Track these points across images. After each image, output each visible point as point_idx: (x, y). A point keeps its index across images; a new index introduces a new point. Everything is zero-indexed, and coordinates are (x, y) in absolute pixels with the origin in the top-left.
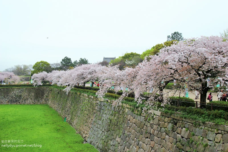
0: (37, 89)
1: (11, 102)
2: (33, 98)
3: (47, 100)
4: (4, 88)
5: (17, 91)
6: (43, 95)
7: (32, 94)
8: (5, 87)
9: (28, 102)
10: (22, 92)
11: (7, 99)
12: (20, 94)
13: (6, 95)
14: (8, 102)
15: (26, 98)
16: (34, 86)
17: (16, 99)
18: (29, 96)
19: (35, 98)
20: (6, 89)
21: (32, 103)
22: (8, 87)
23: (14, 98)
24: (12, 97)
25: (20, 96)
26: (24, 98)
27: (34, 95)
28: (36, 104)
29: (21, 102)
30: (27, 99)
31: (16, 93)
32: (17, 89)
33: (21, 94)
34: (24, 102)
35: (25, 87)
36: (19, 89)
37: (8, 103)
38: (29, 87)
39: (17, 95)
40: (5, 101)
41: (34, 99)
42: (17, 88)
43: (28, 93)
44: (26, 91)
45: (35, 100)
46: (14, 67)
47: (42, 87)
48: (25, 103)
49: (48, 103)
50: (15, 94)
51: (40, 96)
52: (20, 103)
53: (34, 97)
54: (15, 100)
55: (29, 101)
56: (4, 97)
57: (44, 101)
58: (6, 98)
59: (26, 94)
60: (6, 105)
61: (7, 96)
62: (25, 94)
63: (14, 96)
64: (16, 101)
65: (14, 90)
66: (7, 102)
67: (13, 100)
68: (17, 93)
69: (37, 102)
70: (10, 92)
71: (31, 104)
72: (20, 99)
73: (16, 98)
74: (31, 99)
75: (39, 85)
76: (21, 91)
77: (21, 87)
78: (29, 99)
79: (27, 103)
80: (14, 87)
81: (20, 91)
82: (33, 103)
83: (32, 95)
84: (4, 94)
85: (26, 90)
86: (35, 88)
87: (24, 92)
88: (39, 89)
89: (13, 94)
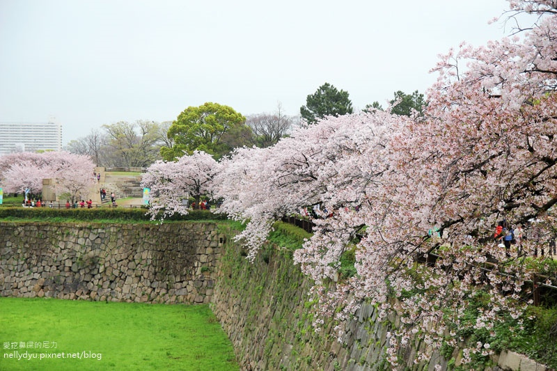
0: (165, 233)
1: (54, 290)
2: (145, 275)
3: (204, 287)
4: (26, 224)
5: (81, 241)
6: (188, 263)
7: (145, 255)
8: (32, 221)
9: (126, 289)
10: (103, 246)
11: (37, 276)
12: (92, 254)
13: (34, 257)
14: (43, 287)
15: (116, 273)
16: (149, 216)
17: (77, 276)
18: (132, 265)
19: (155, 274)
20: (38, 226)
21: (139, 294)
22: (44, 221)
23: (67, 269)
24: (60, 266)
25: (94, 262)
26: (108, 273)
27: (149, 262)
28: (159, 302)
29: (96, 288)
30: (122, 277)
31: (77, 248)
32: (81, 229)
33: (97, 252)
34: (107, 291)
35: (116, 221)
36: (90, 229)
37: (41, 293)
38: (131, 223)
39: (78, 255)
40: (27, 283)
41: (152, 277)
42: (80, 224)
43: (126, 250)
44: (120, 242)
45: (154, 285)
46: (103, 132)
47: (189, 224)
48: (112, 292)
49: (210, 301)
50: (72, 251)
51: (178, 267)
52: (93, 294)
53: (152, 269)
54: (69, 281)
55: (130, 286)
56: (26, 265)
57: (195, 291)
58: (35, 269)
59: (116, 252)
60: (32, 299)
61: (40, 259)
62: (112, 255)
63: (68, 263)
64: (76, 285)
65: (68, 234)
66: (37, 286)
67: (62, 279)
68: (82, 247)
69: (164, 291)
70: (51, 243)
71: (137, 299)
72: (93, 276)
73: (75, 269)
74: (136, 280)
75: (173, 212)
76: (99, 241)
77: (100, 222)
78: (129, 280)
79: (120, 296)
80: (69, 221)
81: (92, 237)
82: (146, 299)
83: (142, 259)
84: (27, 249)
85: (120, 236)
86: (156, 229)
87: (110, 246)
88: (176, 232)
89: (65, 251)
